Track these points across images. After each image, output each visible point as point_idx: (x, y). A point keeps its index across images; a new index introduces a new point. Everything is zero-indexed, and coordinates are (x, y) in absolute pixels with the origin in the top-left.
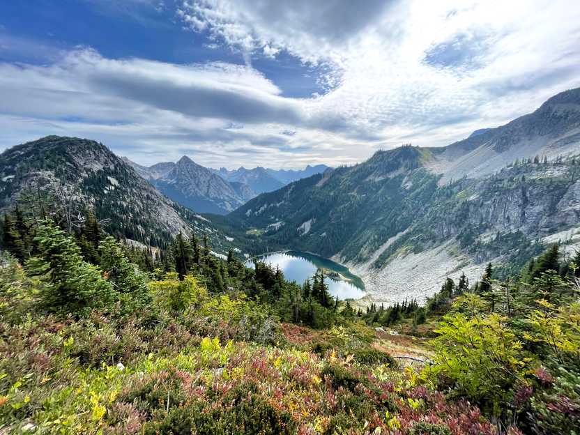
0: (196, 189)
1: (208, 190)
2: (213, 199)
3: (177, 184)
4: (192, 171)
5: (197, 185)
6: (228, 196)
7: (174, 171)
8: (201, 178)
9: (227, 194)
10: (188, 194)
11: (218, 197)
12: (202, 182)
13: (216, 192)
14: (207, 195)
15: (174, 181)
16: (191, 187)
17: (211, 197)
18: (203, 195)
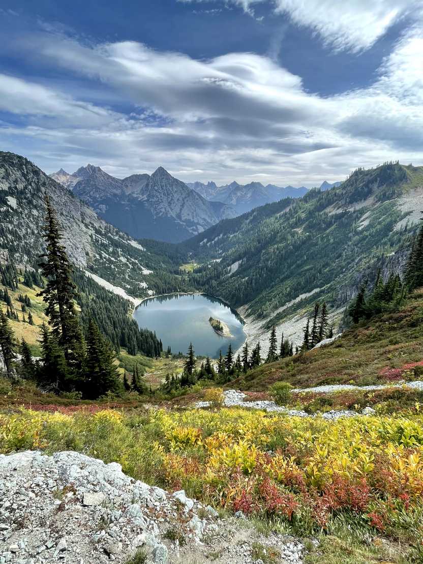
0: (168, 209)
1: (181, 210)
2: (186, 221)
3: (148, 200)
4: (166, 186)
5: (170, 203)
6: (204, 220)
7: (147, 185)
8: (175, 195)
9: (203, 216)
10: (157, 214)
11: (192, 220)
12: (176, 201)
13: (190, 214)
14: (179, 216)
15: (145, 198)
16: (162, 206)
17: (183, 219)
18: (174, 216)
